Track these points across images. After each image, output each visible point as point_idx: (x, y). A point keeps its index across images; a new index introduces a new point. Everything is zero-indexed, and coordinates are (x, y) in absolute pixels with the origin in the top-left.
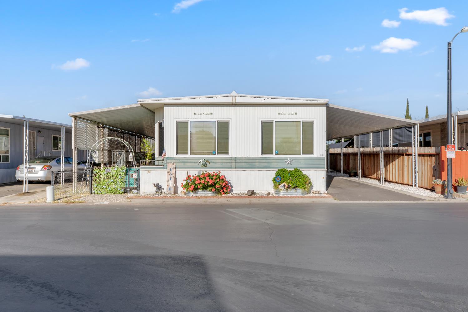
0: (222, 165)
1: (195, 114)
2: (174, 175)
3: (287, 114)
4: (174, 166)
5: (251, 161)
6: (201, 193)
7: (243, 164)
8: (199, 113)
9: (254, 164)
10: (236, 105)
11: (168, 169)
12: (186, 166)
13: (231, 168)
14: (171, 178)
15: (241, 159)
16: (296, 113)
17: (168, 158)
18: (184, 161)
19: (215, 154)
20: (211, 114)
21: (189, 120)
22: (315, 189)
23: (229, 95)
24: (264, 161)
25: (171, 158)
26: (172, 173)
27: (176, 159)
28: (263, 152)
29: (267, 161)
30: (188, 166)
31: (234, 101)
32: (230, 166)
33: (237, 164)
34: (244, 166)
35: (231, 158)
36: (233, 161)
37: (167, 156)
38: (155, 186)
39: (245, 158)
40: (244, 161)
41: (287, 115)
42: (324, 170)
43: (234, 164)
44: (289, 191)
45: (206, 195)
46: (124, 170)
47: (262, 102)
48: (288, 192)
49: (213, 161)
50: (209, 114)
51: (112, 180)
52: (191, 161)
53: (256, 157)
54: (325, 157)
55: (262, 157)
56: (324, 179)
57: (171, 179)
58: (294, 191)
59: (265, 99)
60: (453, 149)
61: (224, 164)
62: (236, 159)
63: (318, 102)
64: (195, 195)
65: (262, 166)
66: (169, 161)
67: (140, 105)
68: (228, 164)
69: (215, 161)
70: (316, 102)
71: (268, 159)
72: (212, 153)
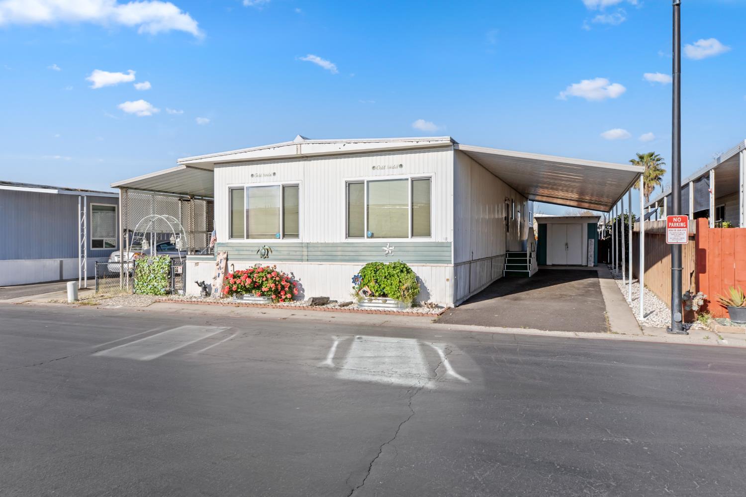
0: (289, 255)
1: (252, 175)
2: (223, 270)
3: (386, 167)
4: (225, 256)
5: (330, 249)
6: (248, 298)
7: (319, 253)
8: (258, 174)
9: (335, 253)
10: (308, 158)
11: (217, 261)
12: (241, 257)
13: (302, 260)
14: (219, 274)
15: (315, 245)
16: (401, 166)
17: (219, 244)
18: (239, 248)
19: (279, 238)
20: (274, 174)
21: (246, 186)
22: (433, 300)
23: (291, 142)
24: (350, 249)
25: (223, 244)
26: (221, 267)
27: (229, 245)
28: (349, 235)
29: (354, 249)
30: (245, 257)
31: (299, 151)
32: (299, 257)
33: (310, 253)
34: (320, 258)
35: (302, 243)
36: (305, 249)
37: (218, 241)
38: (199, 285)
39: (322, 243)
40: (320, 249)
41: (387, 170)
42: (449, 265)
43: (305, 253)
44: (373, 301)
45: (254, 302)
46: (166, 262)
47: (340, 150)
48: (371, 303)
49: (276, 249)
50: (270, 175)
51: (153, 276)
52: (248, 248)
53: (338, 242)
54: (451, 242)
55: (347, 242)
56: (449, 282)
57: (219, 277)
58: (381, 301)
59: (344, 145)
60: (682, 224)
61: (291, 253)
62: (308, 245)
63: (431, 143)
64: (239, 301)
65: (347, 258)
66: (220, 249)
67: (185, 167)
68: (298, 253)
69: (279, 249)
70: (428, 143)
71: (356, 245)
72: (274, 236)
